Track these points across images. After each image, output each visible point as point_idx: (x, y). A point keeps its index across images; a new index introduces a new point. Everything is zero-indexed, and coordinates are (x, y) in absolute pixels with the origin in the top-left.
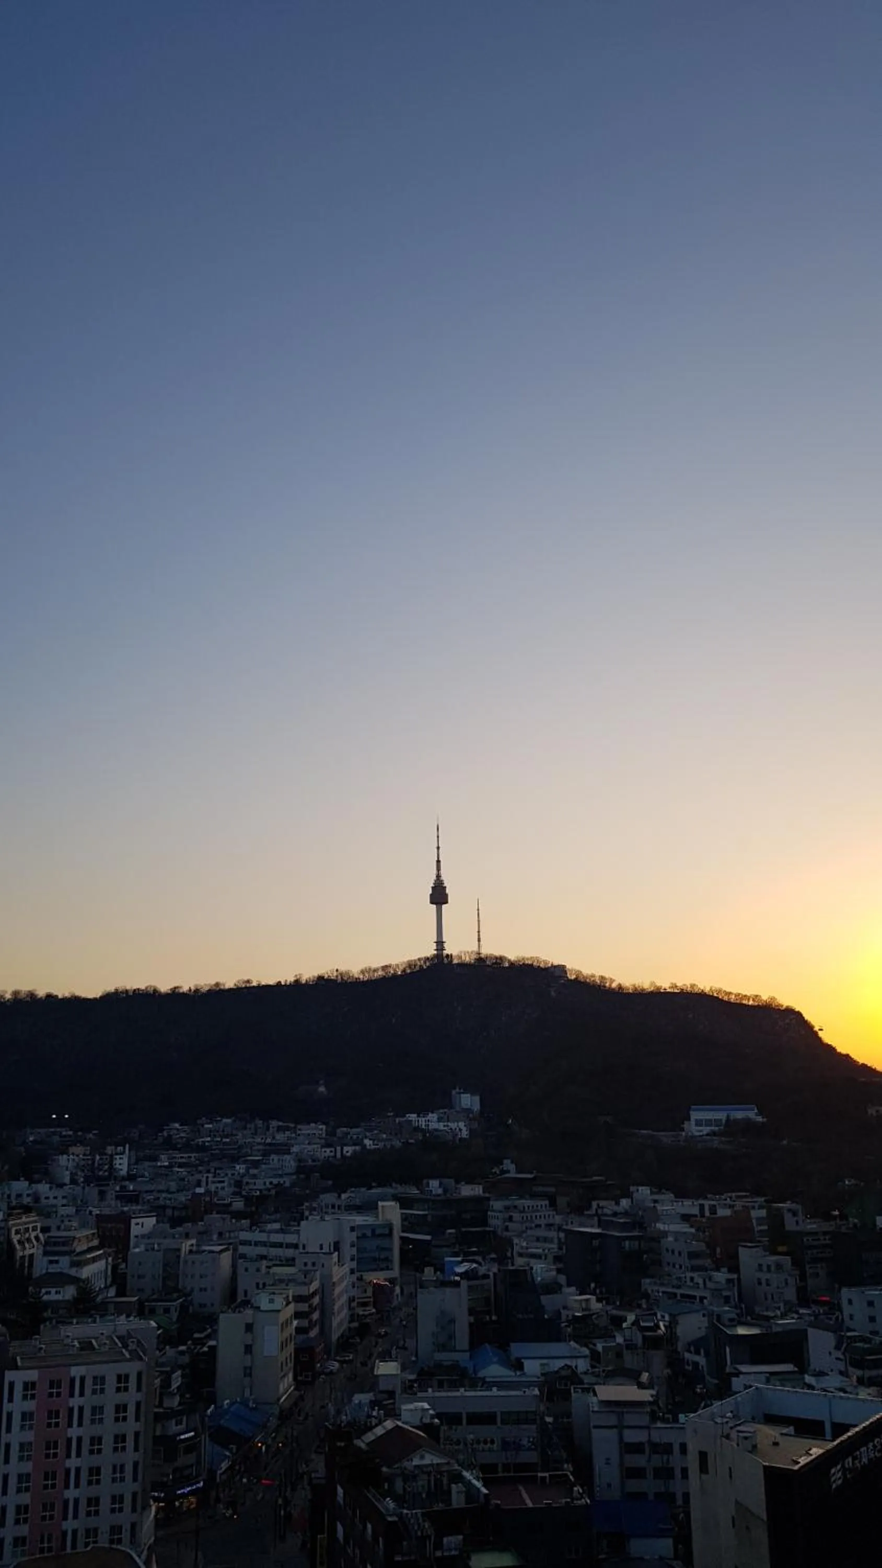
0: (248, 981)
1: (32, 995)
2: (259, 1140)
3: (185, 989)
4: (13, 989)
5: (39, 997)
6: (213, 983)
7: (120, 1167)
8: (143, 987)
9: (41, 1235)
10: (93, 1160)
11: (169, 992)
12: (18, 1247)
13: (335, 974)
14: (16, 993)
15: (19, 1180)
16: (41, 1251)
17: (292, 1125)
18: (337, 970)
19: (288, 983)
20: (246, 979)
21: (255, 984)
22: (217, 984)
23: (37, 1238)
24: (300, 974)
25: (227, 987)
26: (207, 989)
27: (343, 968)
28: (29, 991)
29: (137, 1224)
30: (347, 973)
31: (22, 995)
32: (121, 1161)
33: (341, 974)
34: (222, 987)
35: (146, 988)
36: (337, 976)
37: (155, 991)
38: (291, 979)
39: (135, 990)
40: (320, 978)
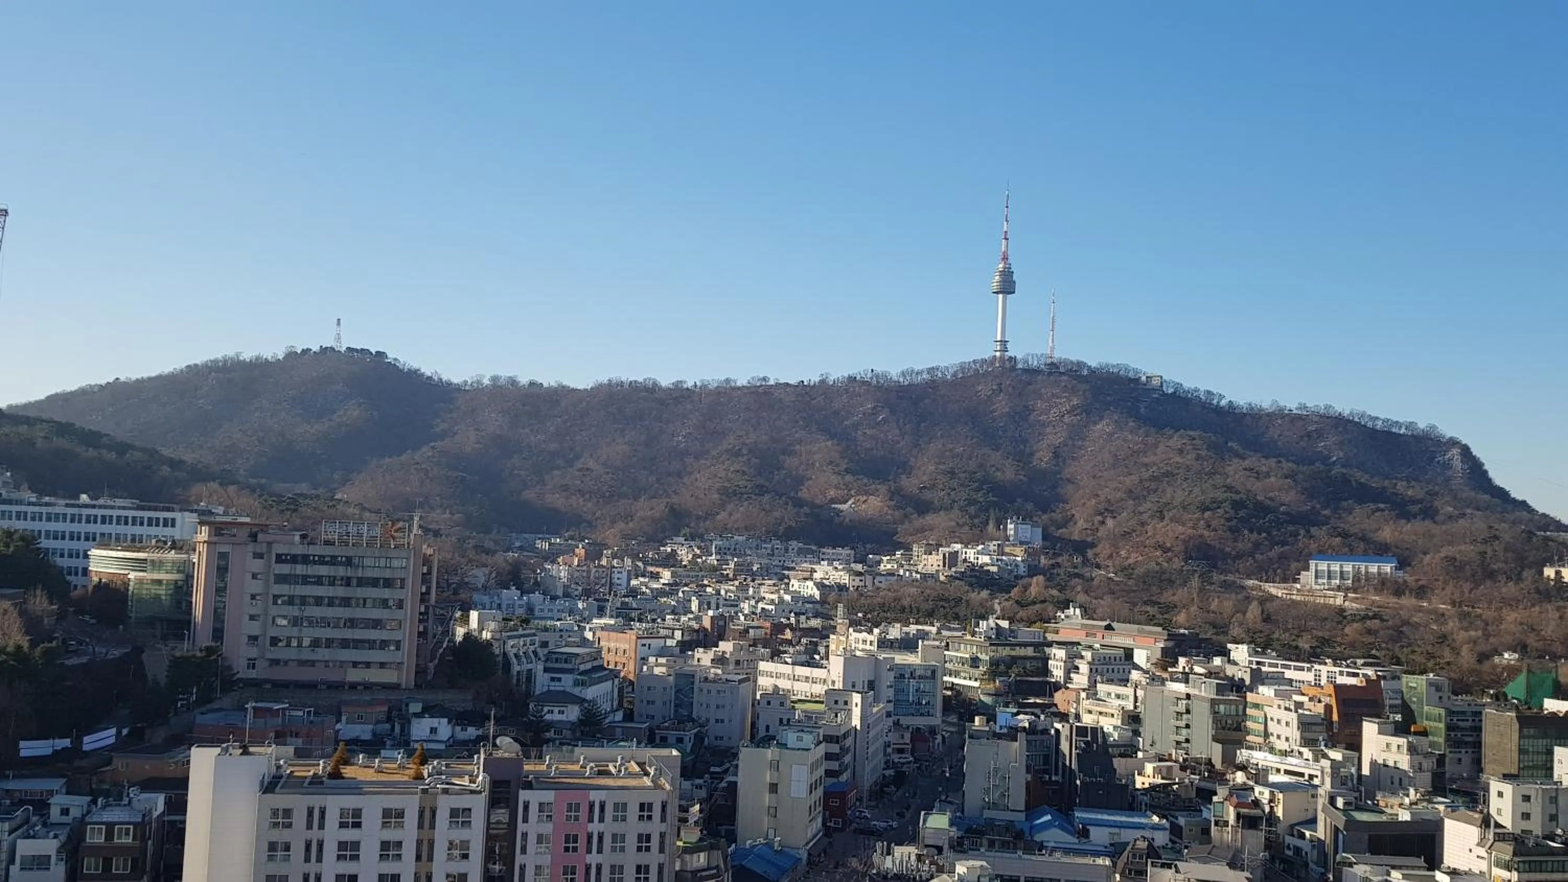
0: (764, 379)
1: (513, 382)
2: (776, 563)
3: (690, 384)
4: (492, 374)
5: (521, 384)
6: (723, 378)
7: (619, 582)
8: (641, 380)
9: (539, 650)
10: (589, 572)
11: (671, 386)
12: (514, 660)
13: (869, 375)
14: (495, 379)
15: (508, 589)
16: (540, 667)
17: (814, 548)
18: (872, 371)
19: (812, 383)
20: (761, 376)
21: (772, 382)
22: (728, 381)
23: (535, 652)
24: (827, 374)
25: (739, 384)
26: (715, 385)
27: (879, 369)
28: (510, 378)
29: (644, 645)
30: (884, 375)
31: (502, 382)
32: (619, 575)
33: (877, 376)
34: (733, 384)
35: (645, 380)
36: (871, 378)
37: (655, 384)
38: (815, 379)
39: (631, 382)
40: (852, 379)
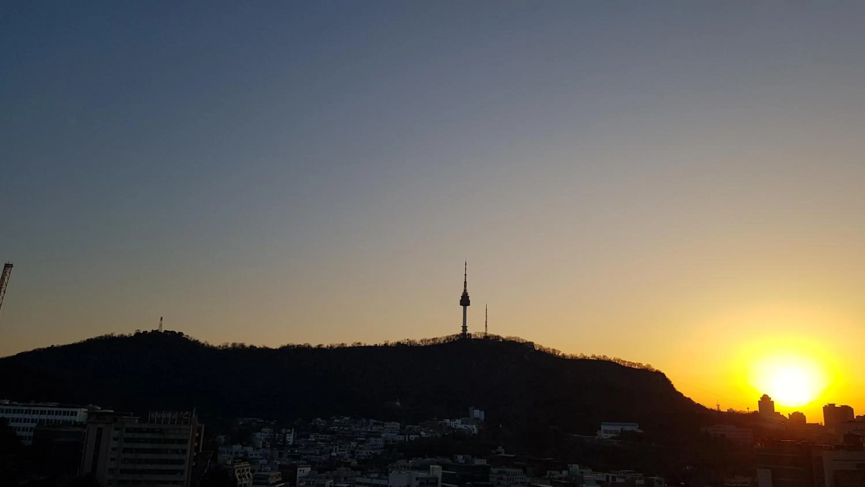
0: (359, 343)
1: (242, 345)
2: (364, 429)
3: (325, 346)
4: (233, 342)
5: (246, 346)
6: (340, 343)
7: (289, 440)
8: (302, 344)
9: (250, 474)
10: (275, 436)
11: (317, 347)
12: (239, 479)
13: (407, 341)
14: (234, 344)
15: (237, 444)
16: (251, 483)
17: (382, 422)
18: (408, 339)
19: (381, 345)
20: (358, 342)
21: (363, 345)
22: (342, 344)
23: (248, 475)
24: (388, 341)
25: (348, 346)
26: (337, 346)
27: (411, 339)
28: (241, 344)
29: (301, 471)
30: (413, 341)
31: (237, 346)
32: (289, 437)
33: (410, 342)
34: (345, 346)
35: (304, 344)
36: (408, 343)
37: (309, 346)
38: (382, 343)
39: (298, 346)
40: (399, 343)
